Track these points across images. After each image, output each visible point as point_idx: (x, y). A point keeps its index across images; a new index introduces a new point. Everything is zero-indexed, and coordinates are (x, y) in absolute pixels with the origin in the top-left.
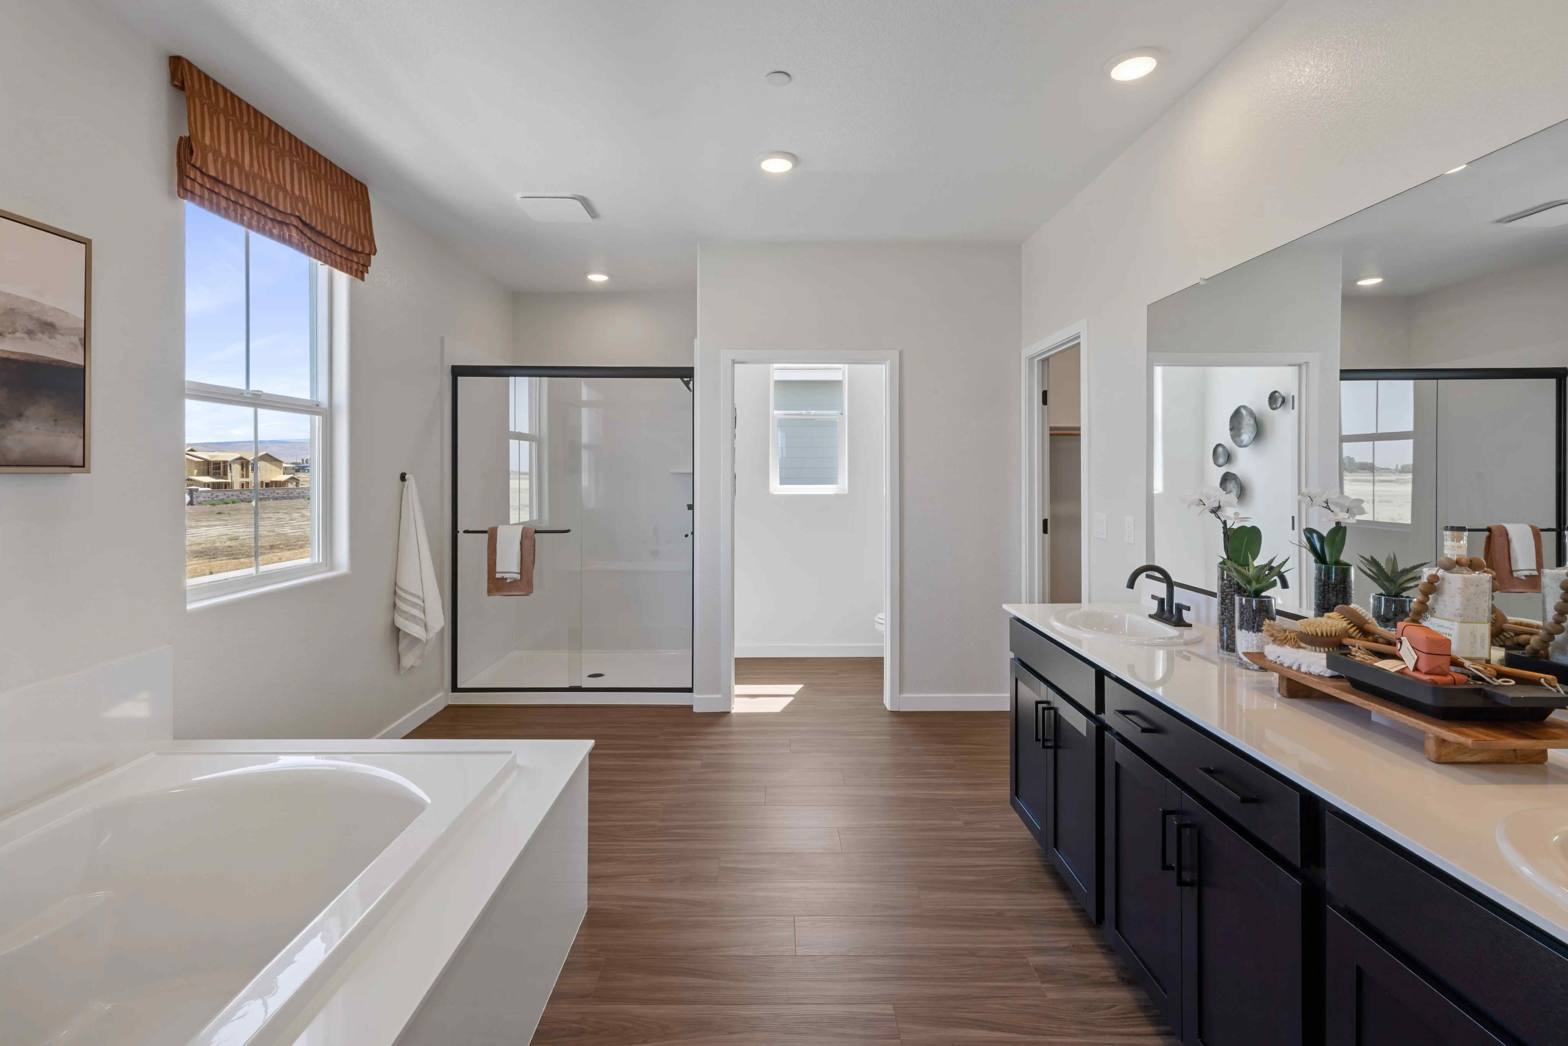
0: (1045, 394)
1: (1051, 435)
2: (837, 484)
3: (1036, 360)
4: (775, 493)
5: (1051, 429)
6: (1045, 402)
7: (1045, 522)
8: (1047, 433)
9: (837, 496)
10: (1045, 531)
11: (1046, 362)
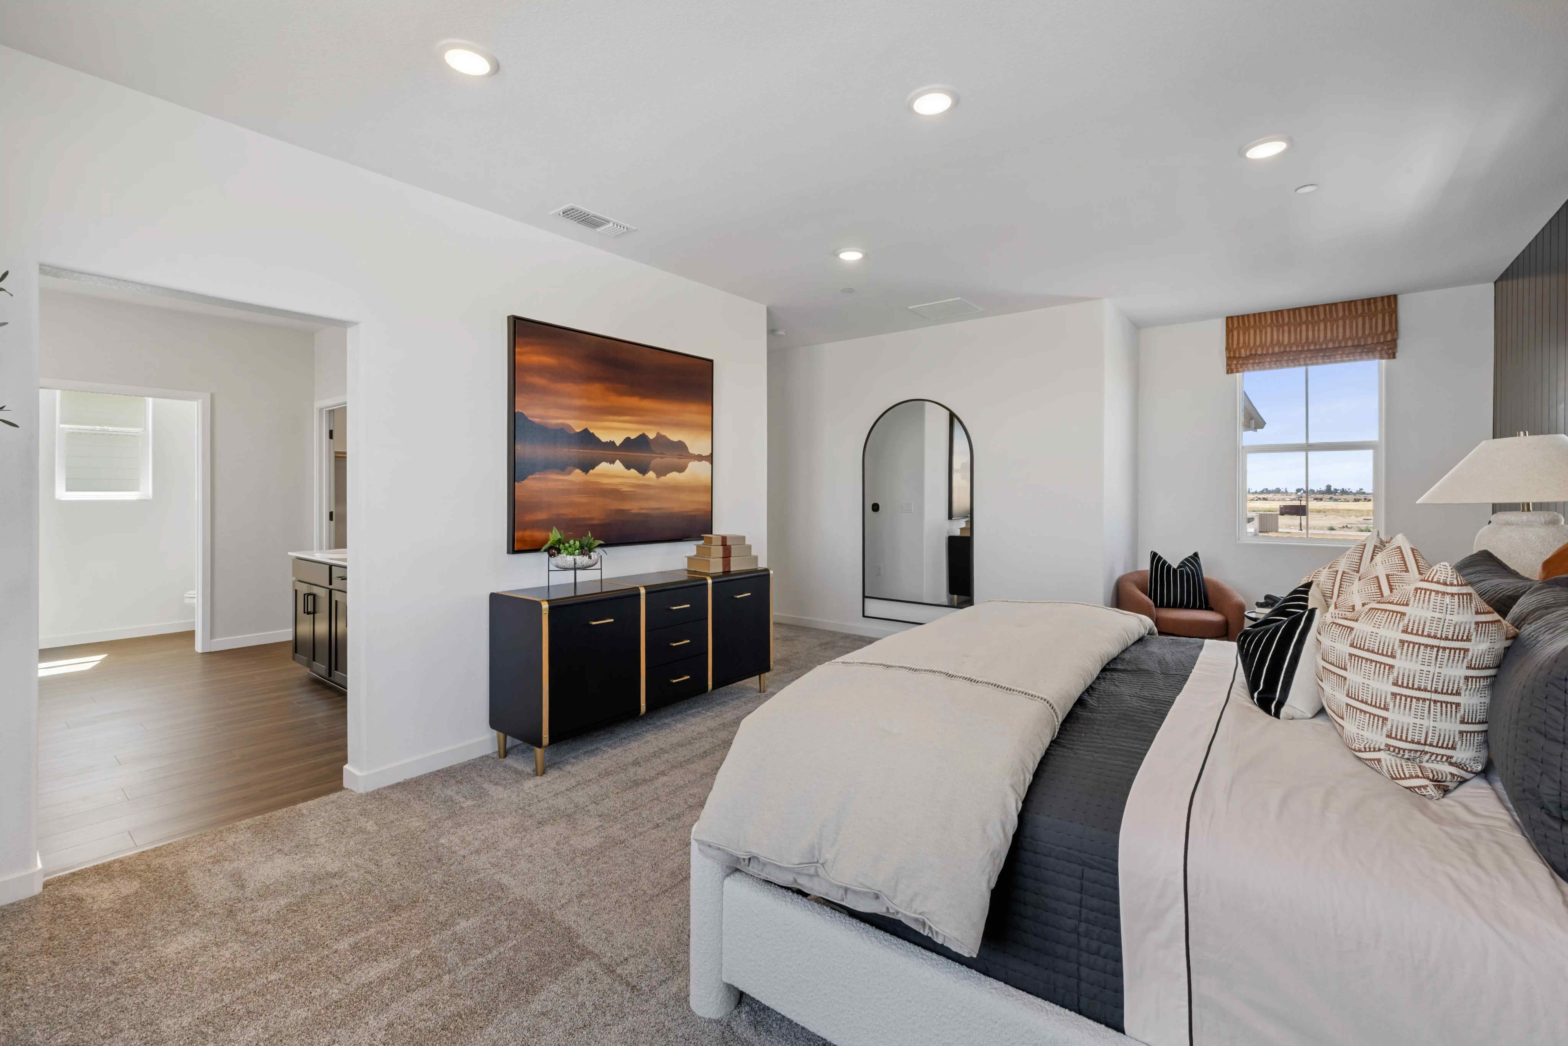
0: (331, 432)
1: (336, 457)
2: (138, 490)
3: (324, 410)
4: (62, 499)
5: (336, 453)
6: (331, 437)
7: (331, 514)
8: (333, 455)
9: (141, 502)
10: (331, 518)
11: (332, 413)
